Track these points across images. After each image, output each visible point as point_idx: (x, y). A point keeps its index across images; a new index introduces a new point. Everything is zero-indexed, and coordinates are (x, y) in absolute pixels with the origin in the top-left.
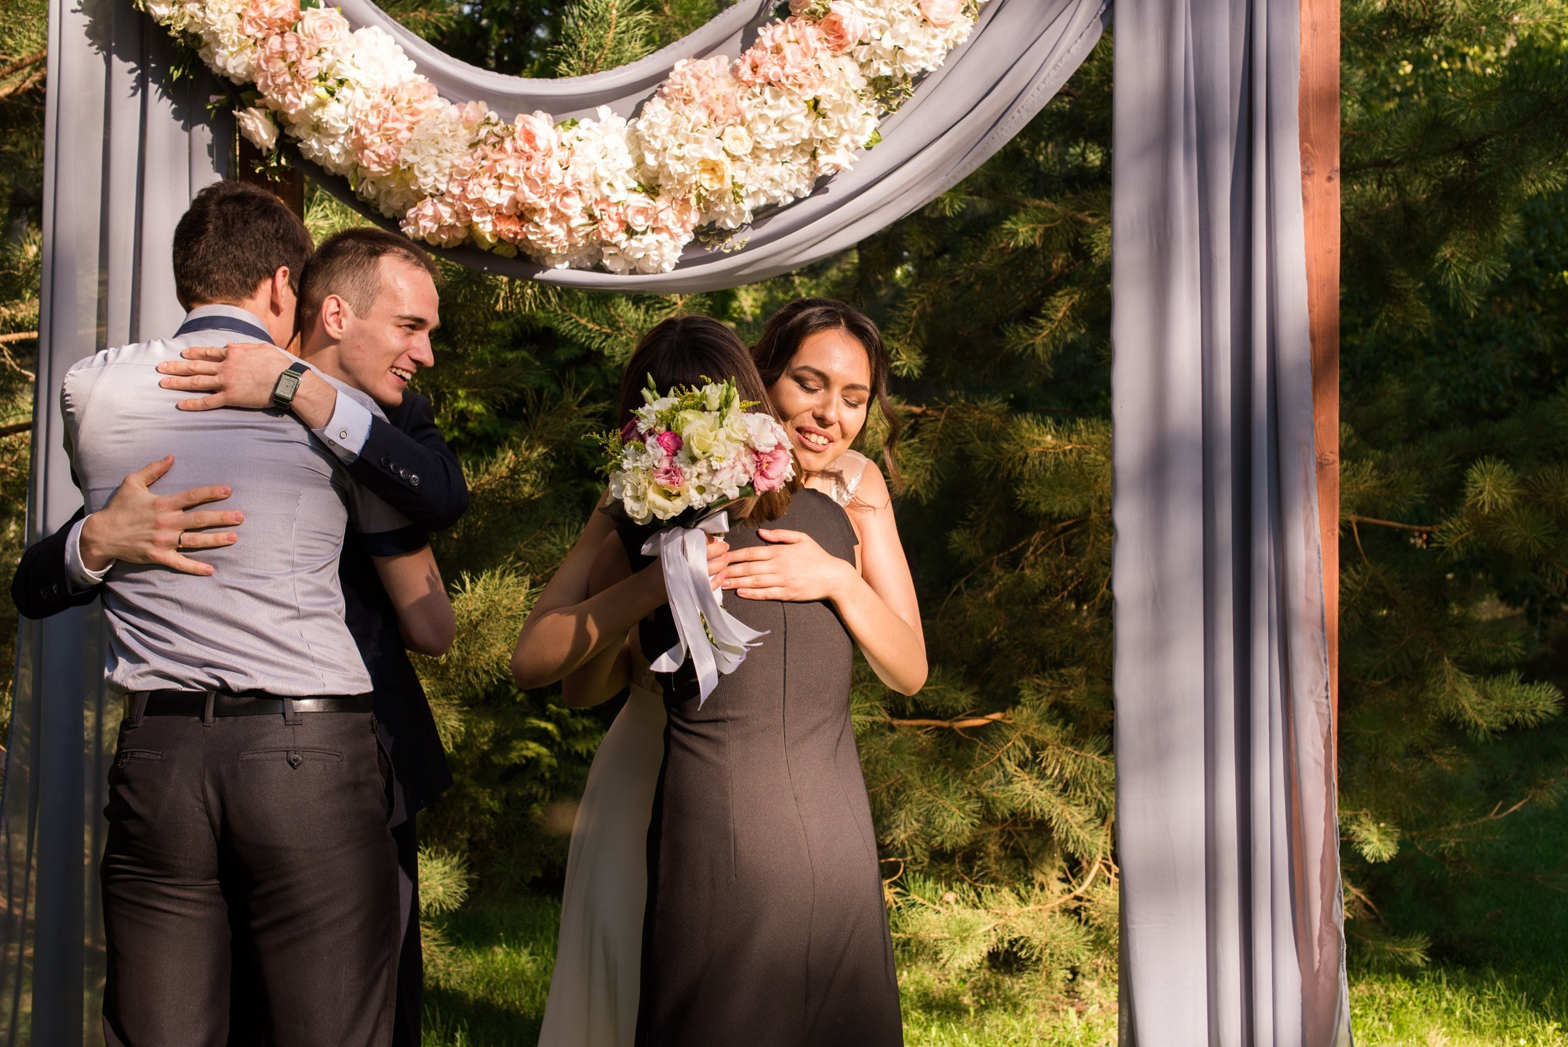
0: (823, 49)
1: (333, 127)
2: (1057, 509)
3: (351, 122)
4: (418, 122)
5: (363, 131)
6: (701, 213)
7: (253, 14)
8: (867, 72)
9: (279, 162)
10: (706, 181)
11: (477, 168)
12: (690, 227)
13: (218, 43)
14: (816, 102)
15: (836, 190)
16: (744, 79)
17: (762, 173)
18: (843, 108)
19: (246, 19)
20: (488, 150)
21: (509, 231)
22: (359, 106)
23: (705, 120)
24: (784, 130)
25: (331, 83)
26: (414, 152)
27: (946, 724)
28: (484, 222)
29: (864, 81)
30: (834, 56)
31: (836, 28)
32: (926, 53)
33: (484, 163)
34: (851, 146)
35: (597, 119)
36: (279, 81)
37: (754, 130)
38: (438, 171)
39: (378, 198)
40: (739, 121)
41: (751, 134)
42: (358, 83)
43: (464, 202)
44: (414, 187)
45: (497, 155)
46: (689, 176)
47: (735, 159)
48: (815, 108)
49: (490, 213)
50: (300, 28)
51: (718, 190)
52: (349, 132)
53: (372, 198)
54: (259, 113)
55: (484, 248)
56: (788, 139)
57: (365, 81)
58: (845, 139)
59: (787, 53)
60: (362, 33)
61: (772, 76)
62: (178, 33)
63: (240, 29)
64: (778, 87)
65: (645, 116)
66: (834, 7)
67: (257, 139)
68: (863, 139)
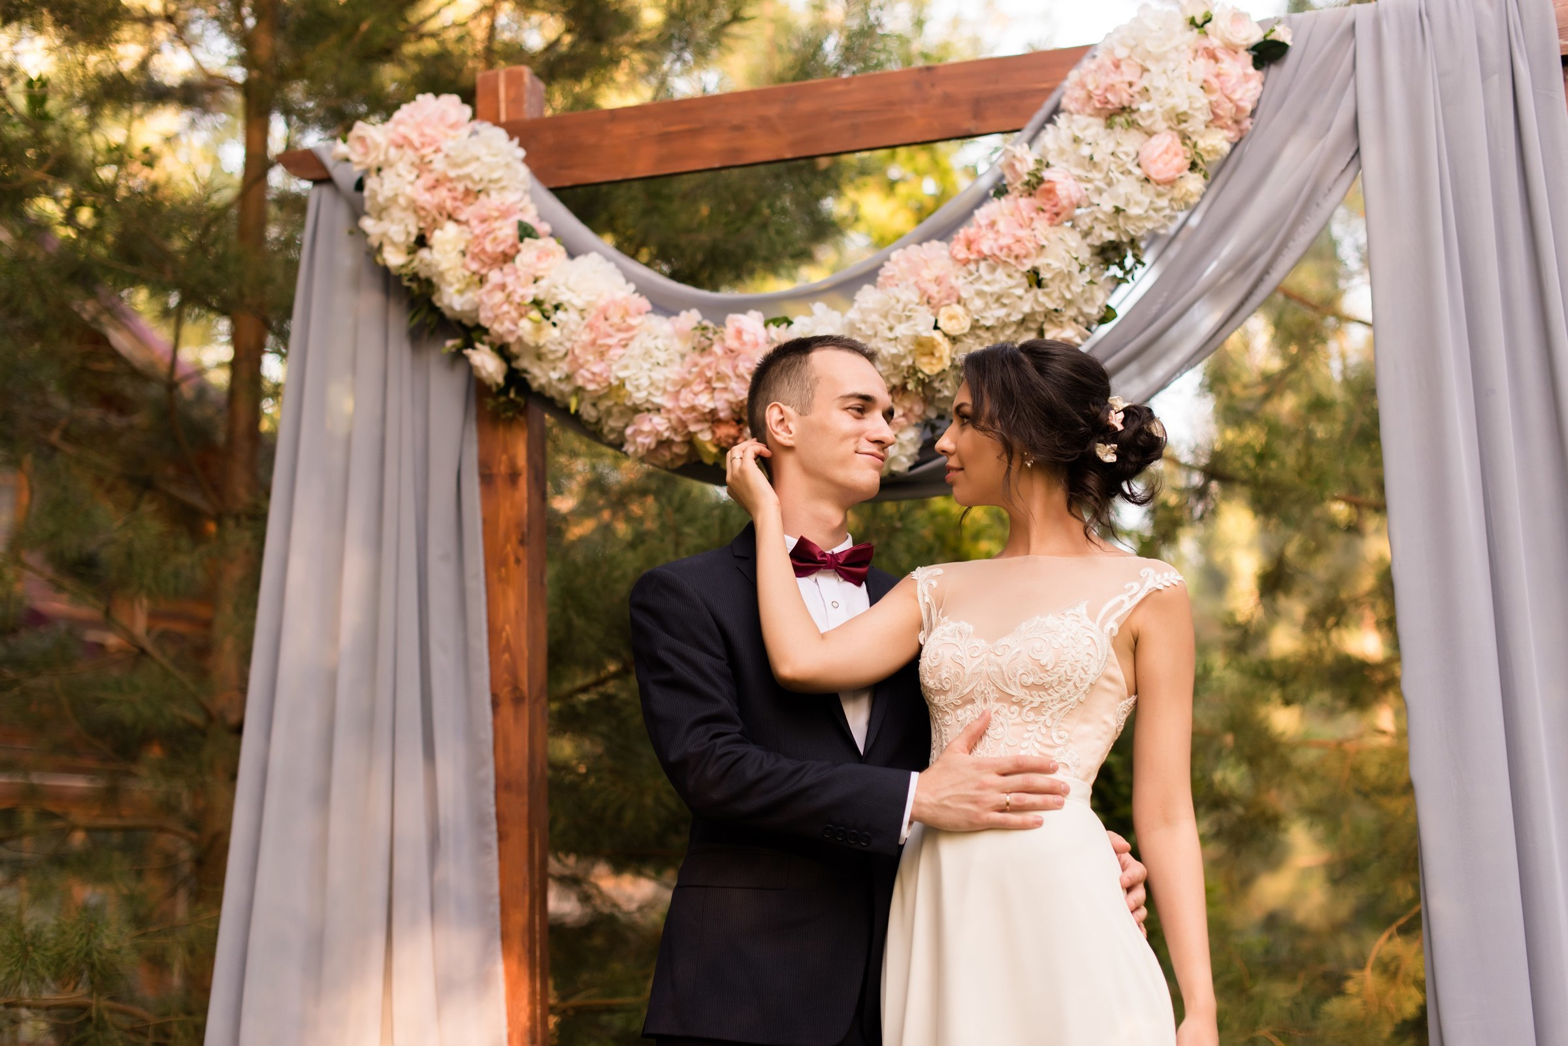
0: (1038, 219)
1: (551, 351)
3: (568, 345)
4: (631, 336)
5: (578, 351)
7: (475, 250)
9: (508, 397)
11: (690, 375)
14: (1036, 273)
16: (960, 258)
18: (1063, 277)
19: (469, 255)
20: (700, 355)
21: (726, 437)
22: (573, 327)
23: (917, 300)
24: (1004, 305)
28: (702, 431)
29: (1088, 250)
30: (1051, 225)
31: (1050, 195)
33: (695, 370)
34: (1081, 319)
35: (811, 314)
36: (499, 311)
37: (971, 307)
38: (652, 384)
39: (599, 420)
40: (954, 299)
41: (968, 311)
42: (573, 305)
43: (679, 413)
44: (629, 403)
45: (706, 360)
46: (904, 357)
47: (954, 340)
48: (1036, 280)
49: (706, 421)
50: (518, 259)
51: (938, 375)
52: (566, 354)
53: (593, 420)
54: (486, 349)
55: (709, 461)
56: (1009, 315)
57: (579, 302)
58: (1072, 312)
59: (1001, 226)
60: (580, 260)
61: (986, 250)
62: (410, 280)
63: (464, 266)
64: (994, 261)
65: (856, 305)
66: (1047, 174)
67: (484, 374)
68: (1094, 311)
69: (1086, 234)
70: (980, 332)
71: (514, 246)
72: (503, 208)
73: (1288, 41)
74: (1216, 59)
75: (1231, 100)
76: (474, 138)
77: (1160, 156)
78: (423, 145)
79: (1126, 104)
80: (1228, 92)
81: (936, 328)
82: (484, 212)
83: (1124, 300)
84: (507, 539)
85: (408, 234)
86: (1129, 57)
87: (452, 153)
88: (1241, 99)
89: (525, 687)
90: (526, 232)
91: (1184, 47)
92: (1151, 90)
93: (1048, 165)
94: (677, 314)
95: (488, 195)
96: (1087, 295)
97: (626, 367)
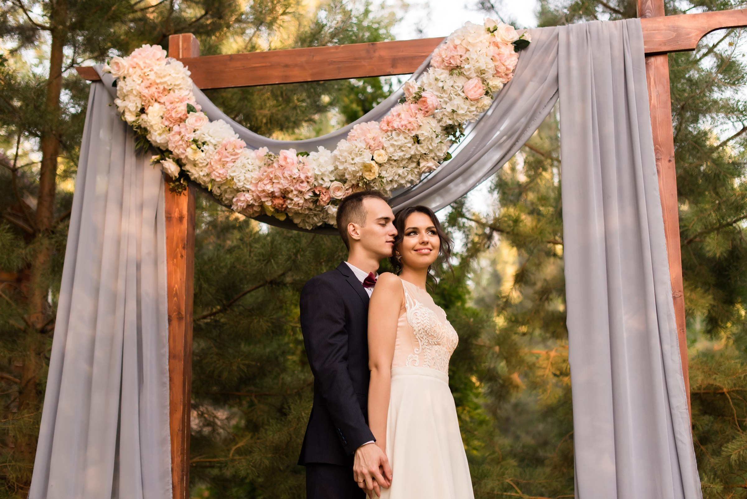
0: (419, 114)
1: (201, 163)
3: (208, 160)
4: (237, 158)
5: (213, 163)
7: (167, 116)
9: (179, 182)
10: (367, 176)
11: (263, 176)
13: (153, 130)
14: (417, 137)
16: (383, 129)
17: (393, 171)
18: (429, 140)
19: (165, 118)
20: (267, 167)
21: (279, 204)
22: (211, 152)
23: (364, 147)
24: (403, 151)
25: (199, 143)
28: (267, 201)
29: (440, 128)
30: (424, 117)
31: (425, 103)
32: (468, 113)
33: (265, 174)
34: (436, 158)
35: (318, 152)
36: (177, 144)
37: (388, 151)
38: (245, 179)
39: (221, 194)
40: (381, 148)
41: (387, 153)
42: (211, 143)
43: (257, 193)
44: (235, 188)
45: (271, 170)
46: (358, 172)
47: (380, 165)
48: (417, 140)
49: (269, 196)
50: (187, 121)
51: (373, 180)
52: (207, 164)
53: (218, 195)
54: (171, 160)
55: (269, 214)
56: (405, 155)
57: (214, 142)
58: (432, 155)
59: (403, 116)
60: (215, 122)
61: (396, 127)
62: (137, 128)
63: (162, 123)
64: (398, 131)
65: (338, 148)
66: (423, 94)
67: (170, 172)
68: (442, 155)
69: (439, 121)
70: (391, 162)
71: (185, 115)
72: (181, 98)
73: (530, 41)
74: (499, 48)
75: (504, 65)
76: (168, 65)
77: (473, 88)
78: (145, 67)
79: (459, 65)
80: (503, 62)
81: (373, 159)
82: (172, 99)
83: (455, 150)
84: (177, 246)
85: (137, 107)
86: (461, 44)
87: (158, 72)
88: (509, 65)
89: (183, 313)
90: (190, 109)
91: (485, 41)
92: (470, 59)
93: (424, 90)
94: (258, 149)
95: (174, 91)
96: (439, 148)
97: (234, 171)
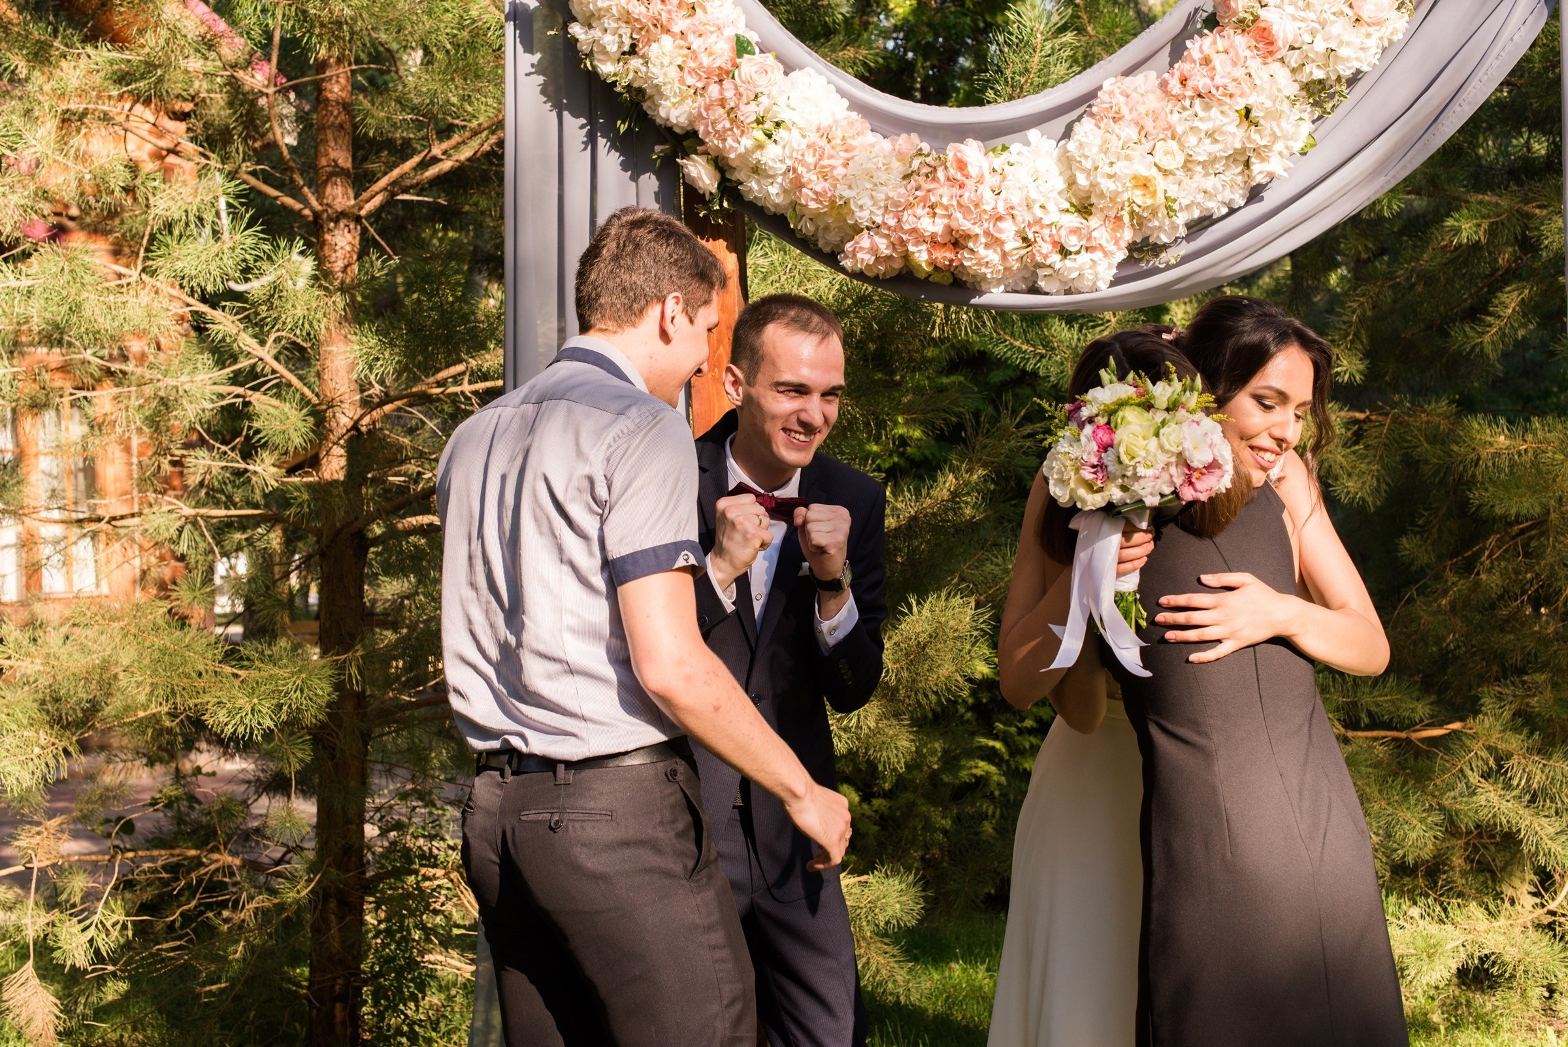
0: (1253, 57)
1: (771, 168)
2: (1513, 511)
3: (789, 162)
4: (852, 158)
5: (800, 170)
6: (1134, 230)
7: (692, 64)
8: (1299, 77)
9: (721, 205)
10: (1139, 197)
11: (911, 199)
12: (1124, 244)
13: (661, 94)
14: (1248, 111)
15: (1271, 199)
16: (1174, 93)
17: (1195, 185)
18: (1276, 115)
19: (686, 70)
20: (921, 180)
21: (944, 258)
22: (795, 146)
23: (1135, 138)
24: (1216, 141)
25: (768, 125)
26: (850, 187)
27: (1403, 735)
28: (920, 251)
29: (1297, 86)
30: (1265, 64)
31: (1265, 34)
32: (1361, 54)
33: (918, 193)
34: (1286, 152)
35: (1027, 143)
36: (719, 127)
37: (1185, 143)
38: (874, 203)
39: (816, 233)
40: (1170, 135)
41: (1182, 147)
42: (794, 124)
43: (900, 233)
44: (851, 221)
45: (930, 186)
46: (1121, 192)
47: (1167, 173)
48: (1247, 117)
49: (925, 242)
50: (737, 75)
52: (787, 172)
53: (810, 234)
54: (701, 159)
56: (1220, 150)
57: (800, 121)
59: (1216, 63)
60: (795, 75)
61: (1201, 87)
62: (622, 89)
63: (680, 79)
64: (1208, 98)
65: (1075, 137)
66: (1263, 14)
67: (699, 184)
69: (1293, 71)
70: (1189, 165)
71: (732, 60)
72: (720, 22)
81: (1152, 163)
82: (701, 25)
85: (621, 42)
90: (742, 47)
93: (1262, 3)
94: (896, 135)
95: (705, 9)
